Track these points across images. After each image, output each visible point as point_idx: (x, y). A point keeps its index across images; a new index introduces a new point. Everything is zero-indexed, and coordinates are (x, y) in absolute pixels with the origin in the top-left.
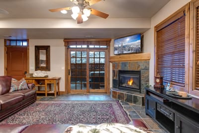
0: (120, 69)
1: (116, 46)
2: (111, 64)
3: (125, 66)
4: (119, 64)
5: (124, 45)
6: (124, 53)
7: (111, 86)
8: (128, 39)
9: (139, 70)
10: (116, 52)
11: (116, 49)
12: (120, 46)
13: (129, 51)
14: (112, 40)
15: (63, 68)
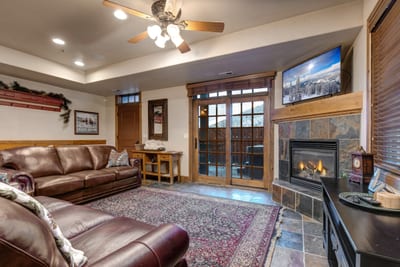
0: (293, 136)
1: (287, 85)
2: (276, 127)
3: (304, 129)
4: (291, 127)
5: (302, 80)
6: (303, 99)
7: (276, 174)
8: (311, 66)
9: (334, 137)
10: (287, 100)
11: (285, 92)
12: (294, 83)
13: (313, 93)
14: (279, 74)
15: (186, 136)
